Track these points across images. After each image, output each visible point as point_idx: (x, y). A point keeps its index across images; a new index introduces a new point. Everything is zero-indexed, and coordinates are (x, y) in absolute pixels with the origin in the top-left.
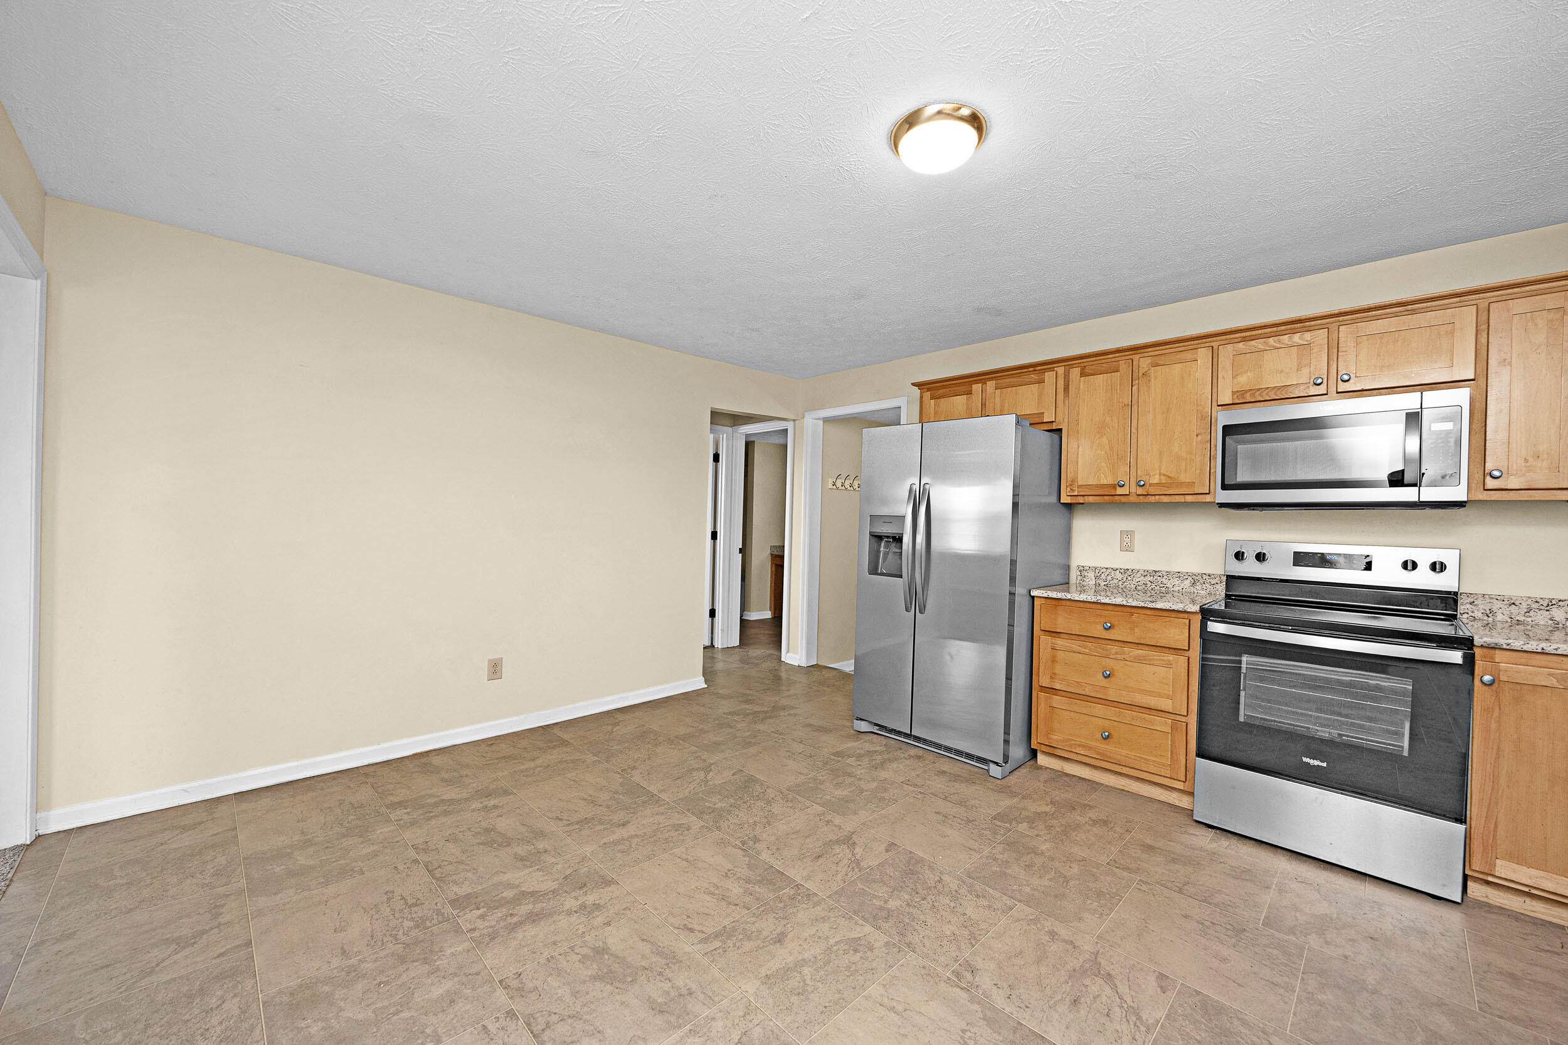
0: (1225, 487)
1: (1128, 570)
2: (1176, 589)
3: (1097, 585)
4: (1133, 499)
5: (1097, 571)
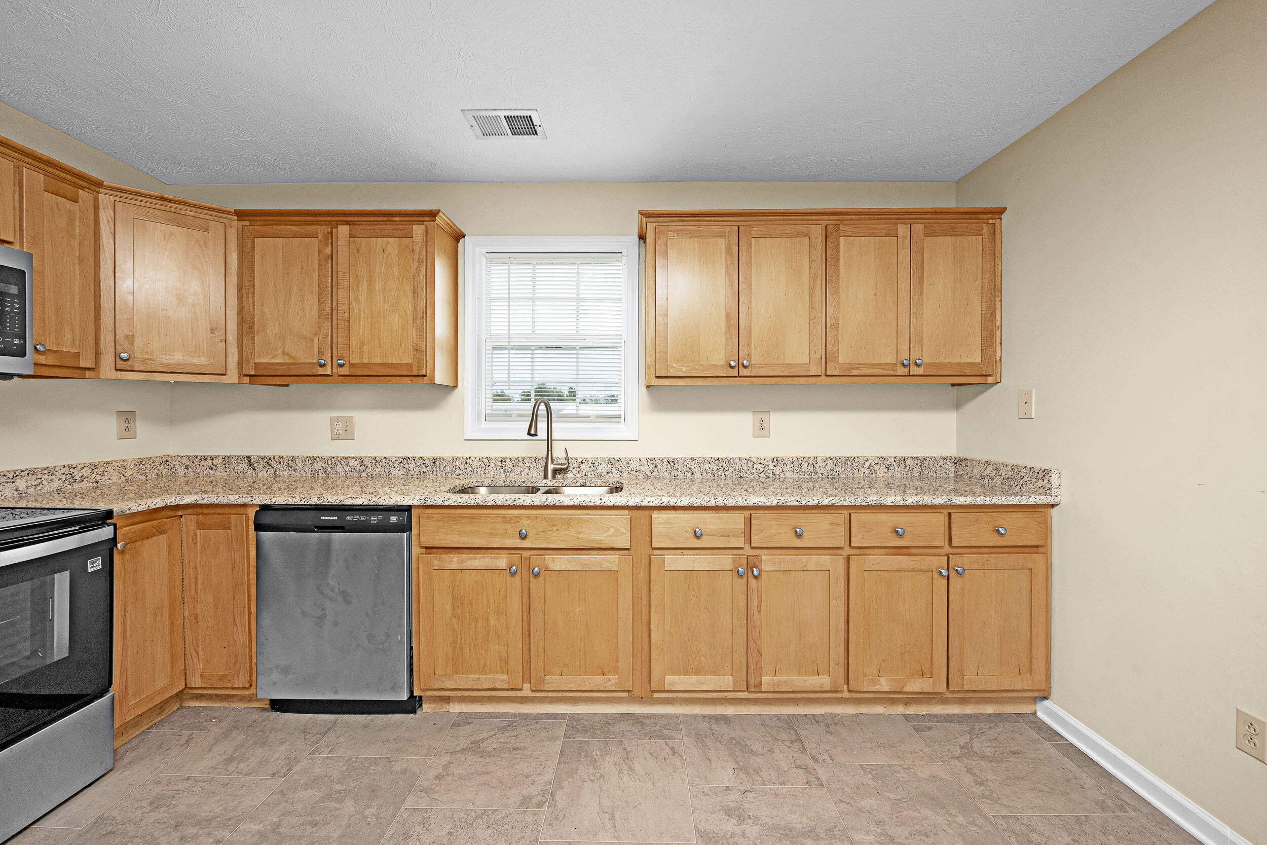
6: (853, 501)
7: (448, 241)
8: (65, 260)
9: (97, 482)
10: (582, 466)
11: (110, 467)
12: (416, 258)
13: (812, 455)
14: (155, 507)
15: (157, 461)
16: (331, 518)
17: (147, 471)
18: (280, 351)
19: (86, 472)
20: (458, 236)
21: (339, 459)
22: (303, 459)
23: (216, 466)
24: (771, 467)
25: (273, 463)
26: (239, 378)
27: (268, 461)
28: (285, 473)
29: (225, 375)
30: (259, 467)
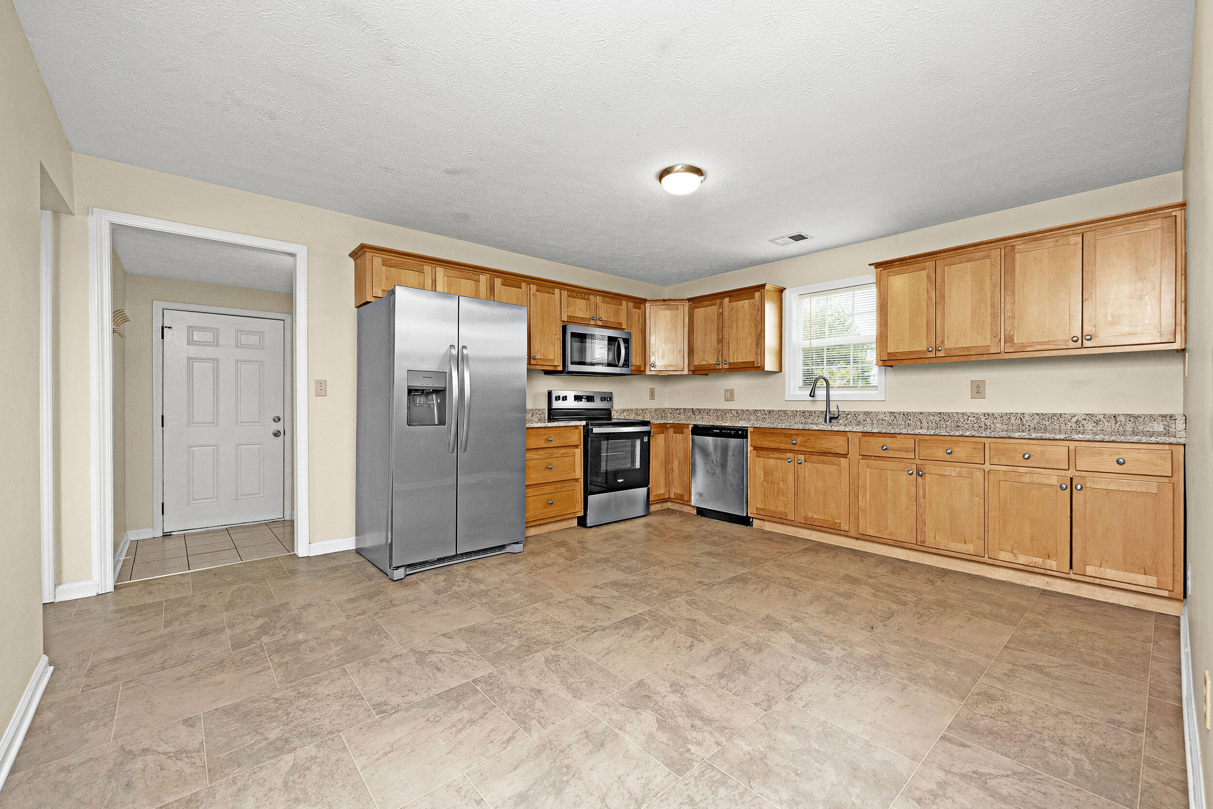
6: (988, 434)
7: (775, 296)
10: (848, 416)
12: (756, 308)
13: (1020, 411)
20: (781, 290)
24: (983, 419)
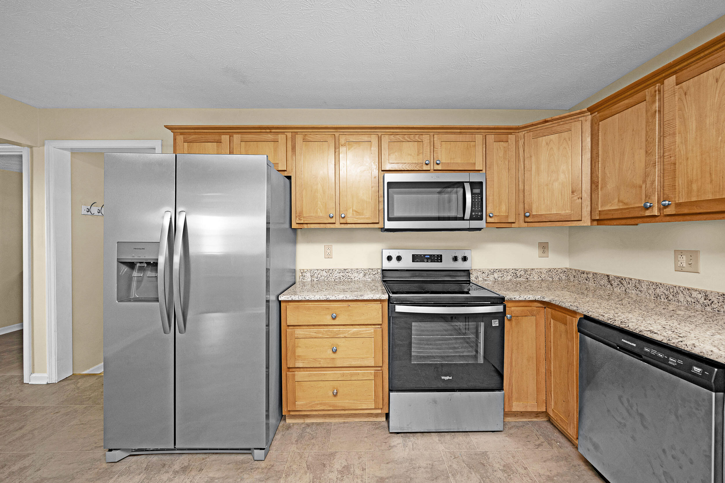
0: (389, 219)
1: (330, 270)
2: (356, 279)
3: (312, 281)
4: (337, 226)
5: (312, 272)
8: (503, 171)
9: (527, 279)
11: (533, 272)
14: (529, 299)
15: (559, 271)
16: (630, 344)
17: (553, 276)
18: (616, 200)
19: (522, 273)
21: (681, 289)
22: (647, 283)
23: (589, 279)
25: (624, 283)
26: (591, 222)
27: (621, 280)
28: (633, 292)
29: (581, 220)
30: (615, 284)
